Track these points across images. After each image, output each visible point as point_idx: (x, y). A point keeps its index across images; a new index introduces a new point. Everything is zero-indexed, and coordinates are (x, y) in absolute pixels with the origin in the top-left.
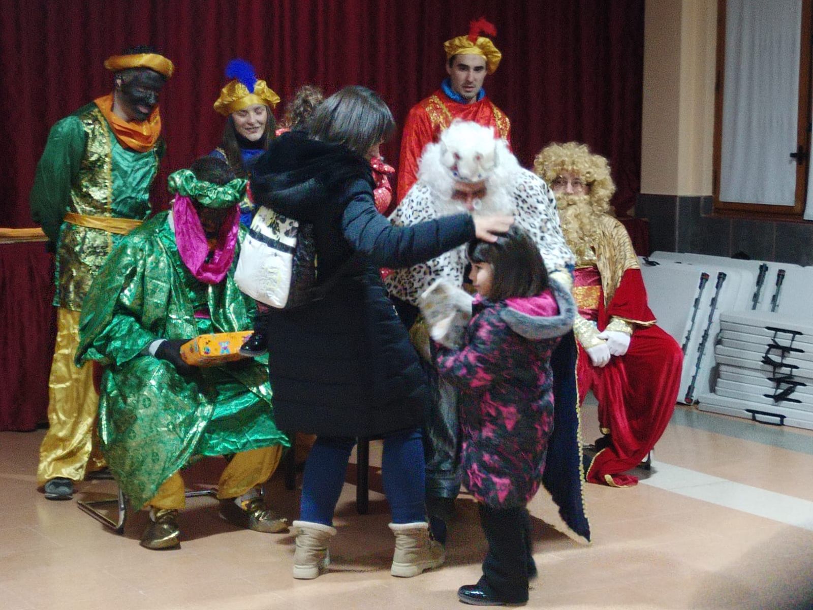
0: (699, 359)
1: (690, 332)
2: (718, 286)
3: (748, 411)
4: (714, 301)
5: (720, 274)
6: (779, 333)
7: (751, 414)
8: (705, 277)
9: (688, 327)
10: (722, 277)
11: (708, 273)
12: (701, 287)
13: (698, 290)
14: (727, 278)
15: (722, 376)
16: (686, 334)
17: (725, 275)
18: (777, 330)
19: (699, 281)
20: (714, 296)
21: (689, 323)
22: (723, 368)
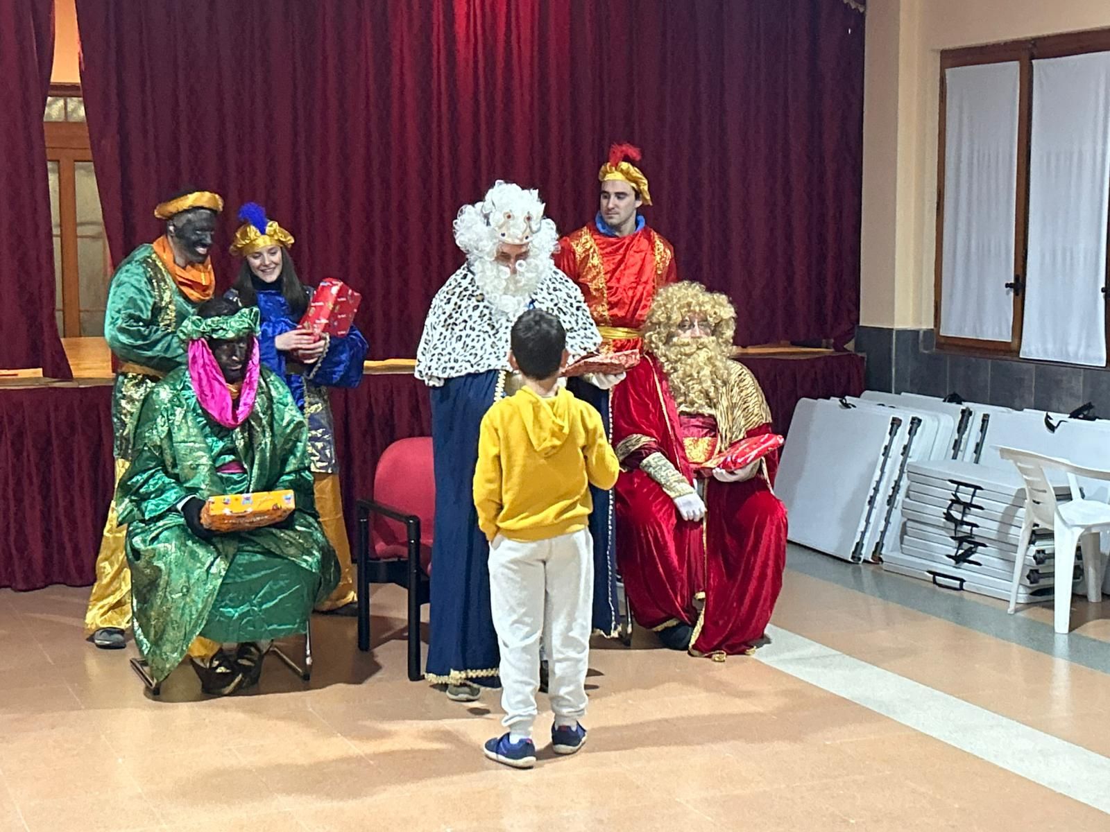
0: (889, 513)
1: (878, 483)
2: (912, 432)
3: (930, 572)
4: (906, 449)
5: (914, 419)
6: (961, 487)
7: (932, 576)
8: (896, 423)
9: (876, 477)
10: (916, 422)
11: (900, 418)
12: (893, 433)
13: (888, 437)
14: (922, 423)
15: (909, 533)
16: (874, 485)
17: (920, 421)
18: (959, 484)
19: (890, 426)
20: (906, 443)
21: (878, 473)
22: (909, 524)
